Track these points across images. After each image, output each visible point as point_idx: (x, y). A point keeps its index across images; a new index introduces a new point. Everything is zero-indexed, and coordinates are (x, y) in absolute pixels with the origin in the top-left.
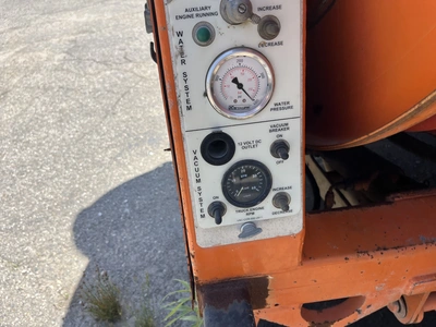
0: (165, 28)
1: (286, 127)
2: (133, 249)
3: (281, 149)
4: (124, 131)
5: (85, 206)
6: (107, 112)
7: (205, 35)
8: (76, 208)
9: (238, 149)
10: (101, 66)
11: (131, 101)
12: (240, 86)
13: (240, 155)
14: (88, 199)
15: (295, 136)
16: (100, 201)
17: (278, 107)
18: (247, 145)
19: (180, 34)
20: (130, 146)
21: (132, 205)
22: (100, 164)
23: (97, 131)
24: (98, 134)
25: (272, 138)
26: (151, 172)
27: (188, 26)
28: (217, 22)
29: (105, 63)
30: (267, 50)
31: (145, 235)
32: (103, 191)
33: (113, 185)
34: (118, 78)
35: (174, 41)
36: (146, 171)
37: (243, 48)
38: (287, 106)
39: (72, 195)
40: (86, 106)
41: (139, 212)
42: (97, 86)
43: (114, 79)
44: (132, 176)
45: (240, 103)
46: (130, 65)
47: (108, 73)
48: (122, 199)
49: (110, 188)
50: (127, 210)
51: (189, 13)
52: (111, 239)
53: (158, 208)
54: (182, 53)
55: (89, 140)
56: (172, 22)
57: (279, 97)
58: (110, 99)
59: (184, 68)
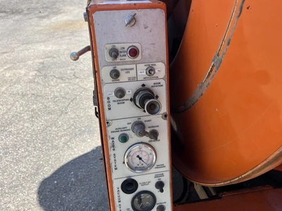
0: (106, 135)
1: (162, 175)
2: (76, 206)
3: (160, 185)
4: (72, 125)
5: (46, 176)
6: (62, 112)
7: (124, 139)
8: (40, 178)
9: (139, 186)
10: (59, 81)
11: (77, 104)
12: (140, 159)
13: (140, 188)
14: (48, 172)
15: (167, 179)
16: (55, 173)
17: (158, 167)
18: (144, 184)
19: (113, 138)
20: (76, 135)
21: (76, 176)
22: (56, 147)
23: (55, 125)
24: (56, 127)
25: (156, 180)
26: (88, 153)
27: (117, 135)
28: (130, 133)
29: (61, 78)
30: (153, 144)
31: (84, 197)
32: (58, 166)
33: (64, 162)
34: (70, 88)
35: (110, 141)
36: (86, 152)
37: (142, 143)
38: (163, 166)
39: (38, 169)
40: (49, 107)
41: (81, 181)
42: (56, 94)
43: (67, 90)
44: (77, 156)
45: (140, 165)
46: (77, 80)
47: (63, 85)
48: (70, 172)
49: (62, 164)
50: (73, 179)
51: (117, 130)
52: (62, 199)
53: (92, 178)
54: (113, 146)
55: (50, 131)
56: (109, 134)
57: (158, 163)
58: (64, 103)
59: (114, 152)
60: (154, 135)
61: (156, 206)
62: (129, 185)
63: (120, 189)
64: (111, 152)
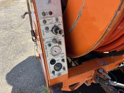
0: (43, 45)
1: (64, 57)
2: (24, 81)
3: (63, 60)
4: (15, 49)
5: (8, 72)
6: (9, 44)
7: (50, 45)
8: (6, 73)
9: (56, 61)
10: (4, 30)
11: (15, 40)
12: (56, 52)
13: (57, 62)
14: (9, 70)
16: (12, 70)
17: (62, 54)
18: (58, 60)
19: (46, 45)
20: (18, 53)
22: (10, 60)
23: (7, 50)
24: (8, 51)
26: (25, 60)
27: (47, 44)
28: (52, 43)
29: (5, 29)
30: (59, 46)
31: (27, 77)
32: (13, 67)
33: (15, 65)
34: (10, 33)
35: (45, 47)
36: (24, 60)
37: (56, 46)
38: (63, 53)
39: (4, 70)
40: (2, 43)
41: (24, 71)
42: (4, 37)
43: (9, 34)
44: (20, 62)
45: (56, 54)
46: (13, 29)
47: (7, 32)
48: (19, 68)
49: (14, 66)
50: (21, 71)
51: (47, 42)
52: (18, 80)
53: (29, 69)
54: (46, 48)
55: (5, 53)
57: (62, 53)
58: (9, 40)
59: (47, 50)
60: (60, 43)
61: (62, 68)
62: (53, 62)
63: (50, 63)
64: (46, 51)
